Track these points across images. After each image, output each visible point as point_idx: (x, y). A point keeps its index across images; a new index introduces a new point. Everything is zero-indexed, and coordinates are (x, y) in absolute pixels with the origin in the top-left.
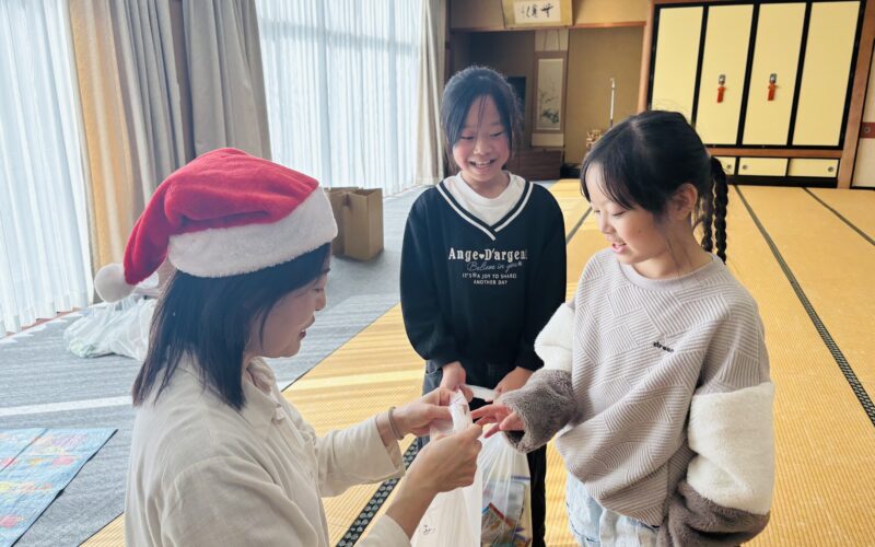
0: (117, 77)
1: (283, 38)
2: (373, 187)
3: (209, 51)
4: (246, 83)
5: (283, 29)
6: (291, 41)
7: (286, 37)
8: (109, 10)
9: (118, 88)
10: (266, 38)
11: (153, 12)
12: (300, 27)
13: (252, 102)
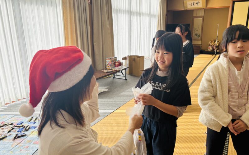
0: (74, 25)
1: (119, 14)
2: (142, 55)
3: (98, 18)
4: (108, 26)
5: (119, 11)
6: (121, 14)
7: (120, 13)
8: (73, 6)
9: (74, 28)
10: (114, 14)
11: (84, 7)
12: (124, 10)
13: (109, 31)
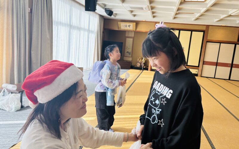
0: (11, 31)
1: (59, 26)
3: (38, 27)
4: (48, 36)
5: (61, 23)
6: (61, 26)
8: (11, 12)
9: (11, 34)
10: (55, 25)
11: (24, 15)
12: (66, 24)
13: (49, 42)
